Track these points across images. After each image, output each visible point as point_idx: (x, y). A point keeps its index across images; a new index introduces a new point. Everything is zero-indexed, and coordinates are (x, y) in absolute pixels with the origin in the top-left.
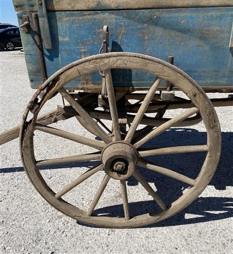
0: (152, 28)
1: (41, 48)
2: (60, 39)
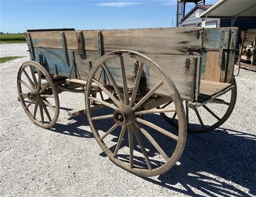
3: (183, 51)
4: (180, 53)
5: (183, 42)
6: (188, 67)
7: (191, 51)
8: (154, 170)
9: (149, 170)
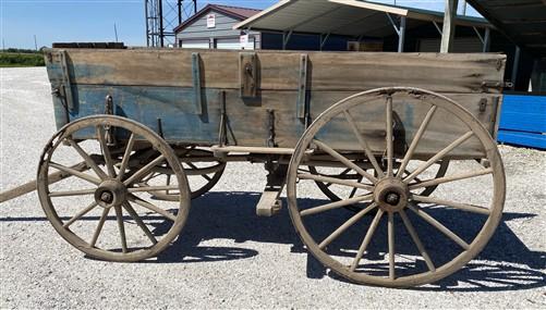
0: (142, 98)
1: (66, 107)
2: (80, 102)
3: (473, 88)
4: (467, 90)
5: (474, 75)
6: (482, 111)
7: (485, 88)
8: (439, 270)
9: (429, 273)
